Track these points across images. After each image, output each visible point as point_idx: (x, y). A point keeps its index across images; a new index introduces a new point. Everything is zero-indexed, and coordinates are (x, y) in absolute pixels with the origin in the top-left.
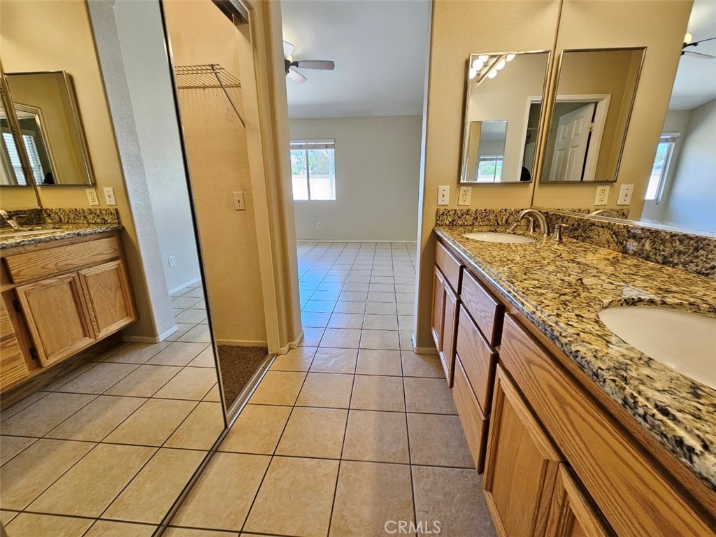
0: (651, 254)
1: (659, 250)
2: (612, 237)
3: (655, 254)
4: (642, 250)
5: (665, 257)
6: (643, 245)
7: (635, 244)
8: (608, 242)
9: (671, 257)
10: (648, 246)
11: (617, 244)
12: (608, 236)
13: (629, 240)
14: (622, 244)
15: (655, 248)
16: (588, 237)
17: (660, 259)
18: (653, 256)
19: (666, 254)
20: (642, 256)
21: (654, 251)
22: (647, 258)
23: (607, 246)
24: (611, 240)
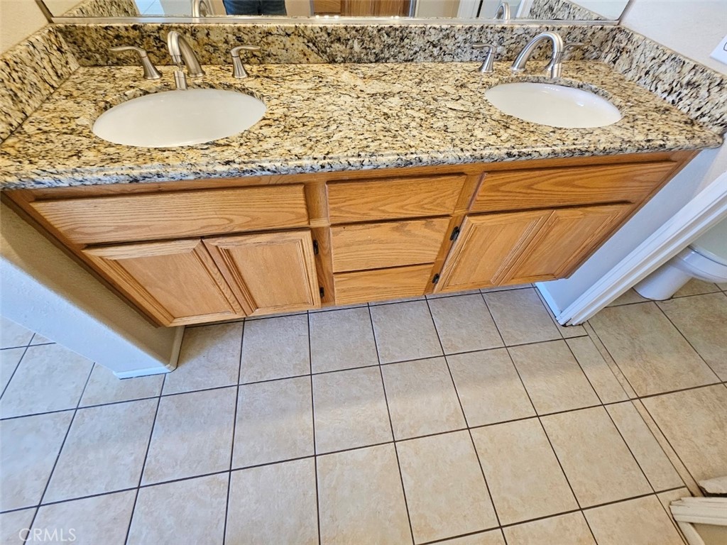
0: (363, 55)
1: (369, 48)
2: (308, 46)
3: (367, 54)
4: (351, 53)
5: (377, 55)
6: (352, 48)
7: (342, 48)
8: (305, 55)
9: (382, 53)
10: (357, 47)
11: (318, 54)
12: (302, 47)
13: (333, 45)
14: (326, 52)
15: (365, 48)
16: (269, 55)
17: (372, 58)
18: (365, 57)
19: (377, 51)
20: (353, 60)
21: (364, 51)
22: (359, 61)
23: (305, 60)
24: (308, 51)
